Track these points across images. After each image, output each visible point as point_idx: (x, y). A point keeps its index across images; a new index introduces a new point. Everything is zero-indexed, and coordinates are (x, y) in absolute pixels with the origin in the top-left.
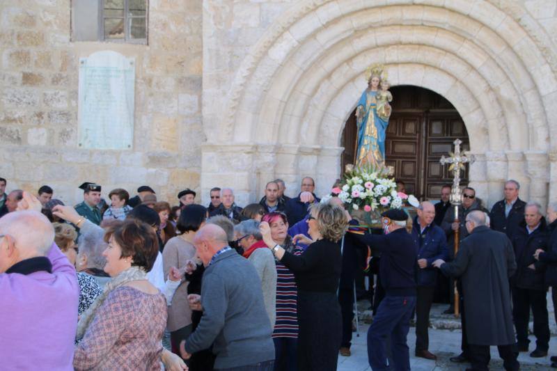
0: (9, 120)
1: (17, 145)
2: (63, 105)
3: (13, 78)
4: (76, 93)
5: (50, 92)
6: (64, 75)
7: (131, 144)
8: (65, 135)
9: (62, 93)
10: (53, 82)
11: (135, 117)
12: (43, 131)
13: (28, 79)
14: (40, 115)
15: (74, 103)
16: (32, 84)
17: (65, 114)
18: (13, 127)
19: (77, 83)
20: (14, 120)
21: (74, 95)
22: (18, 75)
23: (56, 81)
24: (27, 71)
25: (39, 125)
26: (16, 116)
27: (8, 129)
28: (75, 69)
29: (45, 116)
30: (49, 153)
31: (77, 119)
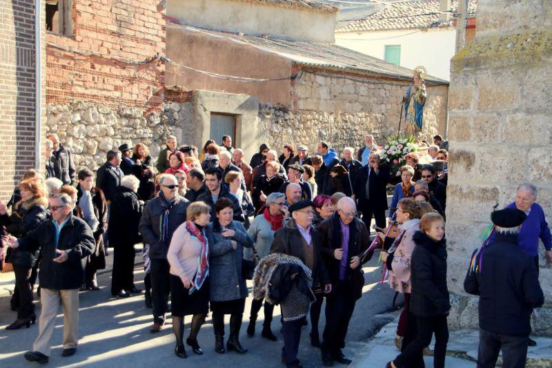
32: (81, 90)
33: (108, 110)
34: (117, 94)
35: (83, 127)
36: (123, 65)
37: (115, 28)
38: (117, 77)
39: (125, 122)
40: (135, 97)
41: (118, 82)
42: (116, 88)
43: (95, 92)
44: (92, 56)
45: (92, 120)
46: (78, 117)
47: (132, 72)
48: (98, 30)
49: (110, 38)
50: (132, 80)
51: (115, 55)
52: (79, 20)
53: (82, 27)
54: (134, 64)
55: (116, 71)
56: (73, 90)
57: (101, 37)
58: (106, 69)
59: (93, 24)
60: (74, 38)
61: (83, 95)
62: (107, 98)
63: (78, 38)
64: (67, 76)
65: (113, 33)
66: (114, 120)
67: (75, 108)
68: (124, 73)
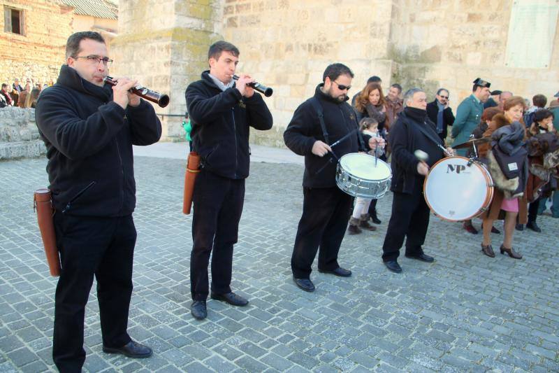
0: (455, 47)
1: (458, 64)
2: (495, 36)
3: (460, 18)
4: (508, 26)
5: (487, 26)
6: (499, 13)
7: (548, 63)
8: (495, 57)
9: (496, 26)
10: (490, 18)
11: (554, 43)
12: (479, 54)
13: (471, 17)
14: (477, 43)
15: (504, 34)
16: (474, 21)
17: (496, 42)
18: (457, 52)
19: (509, 18)
20: (459, 47)
21: (506, 28)
22: (465, 16)
23: (492, 18)
24: (471, 11)
25: (476, 50)
26: (460, 44)
27: (454, 53)
28: (508, 8)
29: (482, 44)
30: (482, 70)
31: (506, 45)
32: (30, 57)
33: (43, 65)
34: (47, 59)
35: (30, 72)
36: (51, 47)
37: (46, 32)
38: (48, 52)
39: (52, 71)
40: (57, 61)
41: (49, 55)
42: (48, 57)
43: (37, 58)
44: (35, 43)
45: (35, 70)
46: (28, 68)
47: (56, 50)
48: (37, 33)
49: (44, 36)
50: (56, 54)
51: (47, 43)
52: (28, 29)
53: (29, 32)
54: (57, 47)
55: (48, 50)
56: (26, 57)
57: (39, 36)
58: (43, 49)
59: (35, 30)
60: (25, 36)
61: (31, 59)
62: (43, 61)
63: (27, 36)
64: (23, 52)
65: (45, 34)
66: (47, 70)
67: (26, 65)
68: (53, 51)
